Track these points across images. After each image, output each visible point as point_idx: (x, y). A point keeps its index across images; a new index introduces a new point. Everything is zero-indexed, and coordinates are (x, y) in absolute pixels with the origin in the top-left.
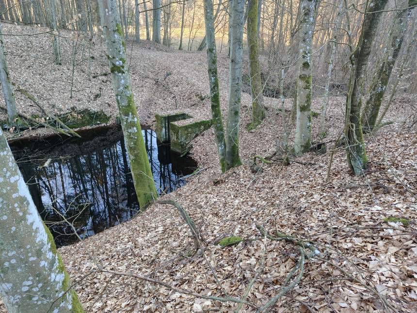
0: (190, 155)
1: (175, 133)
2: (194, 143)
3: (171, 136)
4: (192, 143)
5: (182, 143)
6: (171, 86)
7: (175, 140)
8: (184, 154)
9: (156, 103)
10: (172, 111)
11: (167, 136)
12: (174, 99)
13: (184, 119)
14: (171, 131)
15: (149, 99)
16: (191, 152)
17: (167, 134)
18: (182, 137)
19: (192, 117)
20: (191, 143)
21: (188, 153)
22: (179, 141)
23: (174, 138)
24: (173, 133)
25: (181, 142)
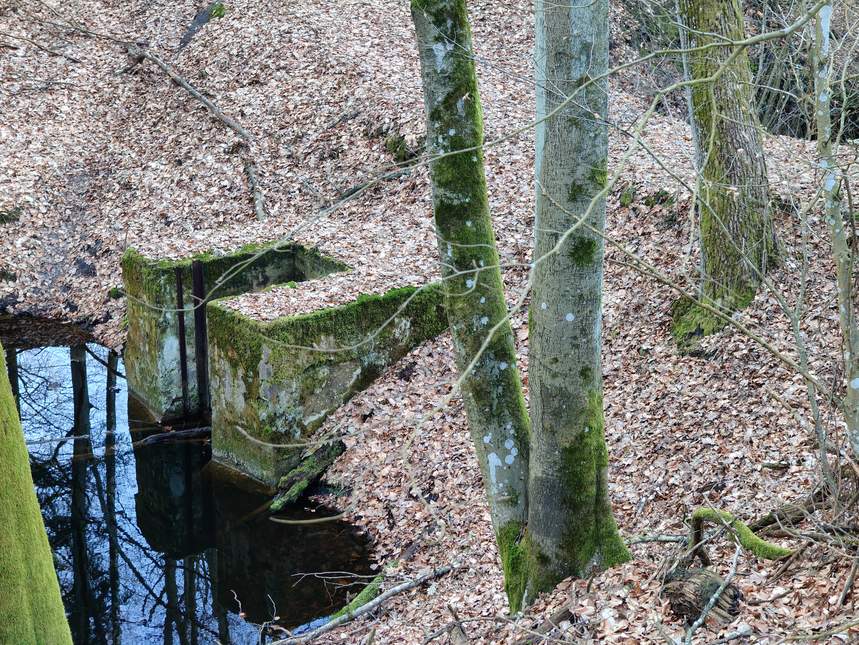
0: (328, 500)
1: (234, 365)
2: (354, 425)
3: (214, 383)
4: (345, 422)
5: (281, 426)
6: (218, 80)
7: (240, 404)
8: (295, 490)
9: (127, 186)
10: (223, 234)
11: (193, 383)
12: (236, 160)
13: (296, 276)
14: (213, 351)
15: (90, 162)
16: (332, 478)
17: (192, 367)
18: (277, 386)
19: (342, 268)
20: (334, 425)
21: (317, 485)
22: (263, 415)
23: (228, 394)
24: (225, 365)
25: (272, 419)
